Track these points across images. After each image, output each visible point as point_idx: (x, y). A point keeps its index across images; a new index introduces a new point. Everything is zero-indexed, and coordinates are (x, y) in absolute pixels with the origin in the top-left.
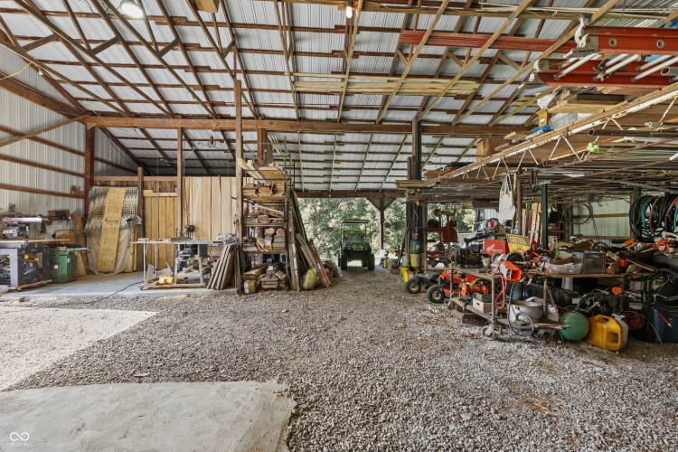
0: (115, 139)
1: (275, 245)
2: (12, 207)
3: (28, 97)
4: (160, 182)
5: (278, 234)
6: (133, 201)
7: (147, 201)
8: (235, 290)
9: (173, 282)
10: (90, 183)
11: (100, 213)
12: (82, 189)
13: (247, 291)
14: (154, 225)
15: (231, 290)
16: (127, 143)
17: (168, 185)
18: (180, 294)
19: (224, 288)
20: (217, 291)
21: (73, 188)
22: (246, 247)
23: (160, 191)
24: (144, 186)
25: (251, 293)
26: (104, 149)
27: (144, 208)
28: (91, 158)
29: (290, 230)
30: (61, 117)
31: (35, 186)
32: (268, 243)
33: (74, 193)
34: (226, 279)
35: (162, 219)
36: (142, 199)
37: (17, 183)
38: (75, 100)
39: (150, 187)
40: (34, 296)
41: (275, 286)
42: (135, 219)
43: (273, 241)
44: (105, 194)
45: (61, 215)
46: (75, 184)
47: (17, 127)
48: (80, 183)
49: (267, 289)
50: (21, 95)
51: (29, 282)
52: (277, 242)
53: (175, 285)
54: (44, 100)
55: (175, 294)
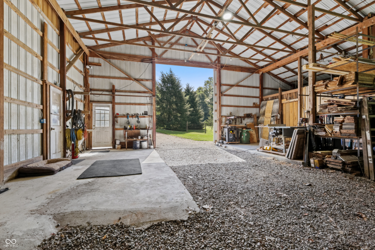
0: (276, 76)
1: (343, 131)
2: (231, 113)
3: (236, 71)
4: (290, 94)
5: (346, 121)
6: (277, 106)
7: (284, 105)
8: (301, 162)
9: (270, 149)
10: (262, 100)
11: (264, 114)
12: (258, 103)
13: (313, 165)
14: (287, 118)
15: (298, 161)
16: (282, 76)
17: (294, 95)
18: (270, 157)
19: (294, 159)
20: (290, 160)
21: (254, 104)
22: (317, 132)
23: (290, 99)
24: (282, 97)
25: (315, 167)
26: (270, 82)
27: (282, 110)
28: (262, 88)
29: (364, 117)
30: (249, 74)
31: (238, 105)
32: (337, 129)
33: (255, 106)
34: (295, 153)
35: (291, 115)
36: (281, 105)
37: (232, 104)
38: (254, 64)
39: (285, 97)
40: (231, 147)
41: (339, 168)
42: (277, 116)
43: (341, 128)
44: (266, 104)
45: (249, 116)
46: (255, 102)
47: (232, 83)
48: (257, 101)
49: (332, 169)
50: (233, 70)
51: (231, 141)
52: (346, 129)
53: (271, 151)
54: (242, 69)
55: (269, 156)
